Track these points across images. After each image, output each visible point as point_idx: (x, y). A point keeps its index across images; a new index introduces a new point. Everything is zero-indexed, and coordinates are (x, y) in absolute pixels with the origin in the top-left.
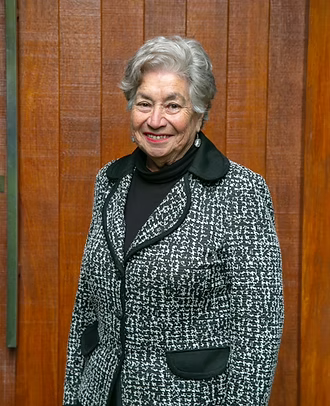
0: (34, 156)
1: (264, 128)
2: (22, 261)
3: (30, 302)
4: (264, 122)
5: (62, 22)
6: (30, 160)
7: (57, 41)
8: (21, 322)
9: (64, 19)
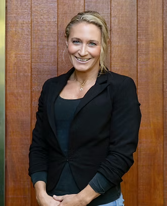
0: (15, 91)
1: (161, 72)
2: (7, 157)
3: (13, 184)
4: (161, 68)
5: (33, 9)
6: (12, 94)
7: (30, 20)
8: (7, 196)
9: (34, 7)
